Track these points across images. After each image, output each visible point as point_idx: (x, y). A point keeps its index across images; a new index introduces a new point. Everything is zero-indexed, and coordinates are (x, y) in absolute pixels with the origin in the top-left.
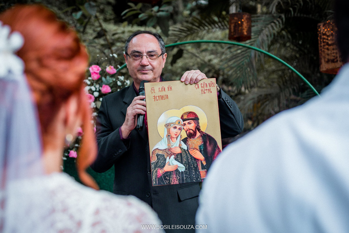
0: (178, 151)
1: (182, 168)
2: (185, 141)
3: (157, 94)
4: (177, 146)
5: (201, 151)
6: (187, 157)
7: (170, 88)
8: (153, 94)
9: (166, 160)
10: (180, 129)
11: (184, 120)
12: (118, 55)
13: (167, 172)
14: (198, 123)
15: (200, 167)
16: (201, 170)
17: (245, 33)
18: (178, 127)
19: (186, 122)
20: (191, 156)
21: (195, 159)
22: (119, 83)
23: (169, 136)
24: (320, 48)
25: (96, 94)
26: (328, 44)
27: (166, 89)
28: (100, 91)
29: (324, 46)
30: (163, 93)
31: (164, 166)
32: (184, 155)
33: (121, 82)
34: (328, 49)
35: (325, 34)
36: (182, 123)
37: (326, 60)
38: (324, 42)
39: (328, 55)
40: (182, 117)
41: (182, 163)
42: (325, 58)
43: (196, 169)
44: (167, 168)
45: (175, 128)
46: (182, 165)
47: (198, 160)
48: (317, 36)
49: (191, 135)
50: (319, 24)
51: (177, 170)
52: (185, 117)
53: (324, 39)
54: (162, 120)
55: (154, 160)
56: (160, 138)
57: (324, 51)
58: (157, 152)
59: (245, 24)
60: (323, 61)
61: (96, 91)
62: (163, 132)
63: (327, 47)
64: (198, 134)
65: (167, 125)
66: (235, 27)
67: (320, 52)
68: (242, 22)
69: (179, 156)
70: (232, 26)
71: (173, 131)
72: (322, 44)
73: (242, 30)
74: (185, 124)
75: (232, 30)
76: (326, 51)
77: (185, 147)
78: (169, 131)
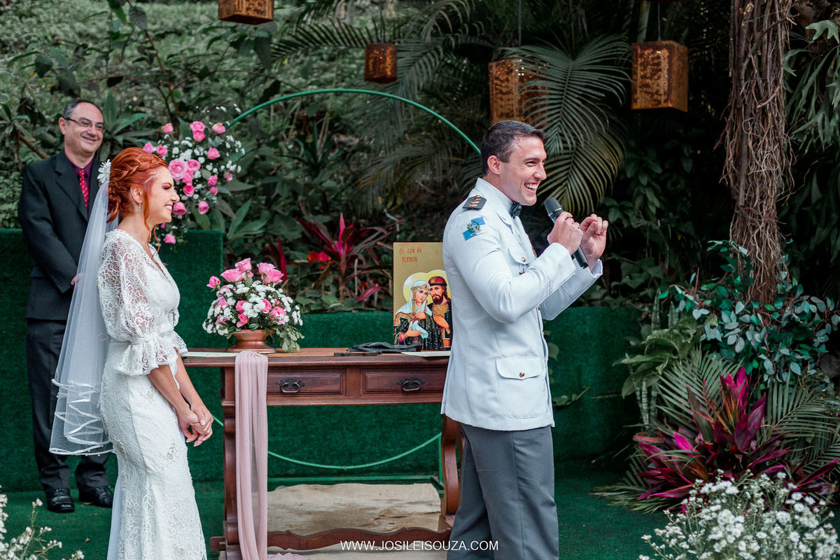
0: (423, 316)
1: (425, 335)
2: (430, 306)
3: (406, 255)
4: (422, 311)
5: (446, 319)
6: (431, 324)
7: (419, 250)
8: (402, 255)
9: (408, 324)
10: (426, 294)
11: (431, 285)
12: (227, 108)
13: (409, 338)
14: (446, 289)
15: (444, 335)
16: (444, 338)
17: (389, 73)
18: (425, 291)
19: (433, 287)
20: (435, 323)
21: (439, 326)
22: (228, 146)
23: (415, 300)
24: (491, 97)
25: (202, 160)
26: (501, 92)
27: (416, 251)
28: (204, 156)
29: (497, 94)
30: (411, 255)
31: (407, 329)
32: (428, 321)
33: (231, 143)
34: (501, 99)
35: (497, 78)
36: (429, 287)
37: (499, 113)
38: (496, 89)
39: (501, 106)
40: (429, 282)
41: (425, 329)
42: (497, 110)
43: (439, 337)
44: (409, 333)
45: (422, 292)
46: (425, 332)
47: (442, 328)
48: (488, 79)
49: (437, 301)
50: (491, 64)
51: (419, 337)
52: (433, 282)
53: (497, 84)
54: (409, 282)
55: (397, 323)
56: (405, 302)
57: (496, 101)
58: (401, 316)
59: (389, 60)
60: (495, 115)
61: (200, 156)
62: (408, 295)
63: (500, 95)
64: (445, 300)
65: (414, 289)
66: (374, 64)
67: (491, 102)
68: (385, 58)
69: (423, 323)
70: (371, 61)
71: (419, 295)
72: (494, 92)
73: (385, 68)
74: (432, 289)
75: (371, 68)
76: (499, 101)
77: (429, 313)
78: (415, 295)
